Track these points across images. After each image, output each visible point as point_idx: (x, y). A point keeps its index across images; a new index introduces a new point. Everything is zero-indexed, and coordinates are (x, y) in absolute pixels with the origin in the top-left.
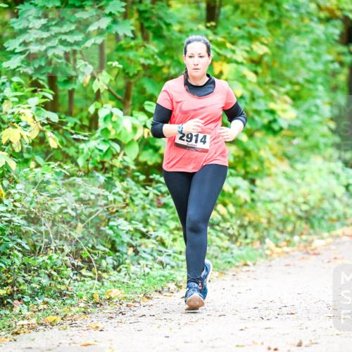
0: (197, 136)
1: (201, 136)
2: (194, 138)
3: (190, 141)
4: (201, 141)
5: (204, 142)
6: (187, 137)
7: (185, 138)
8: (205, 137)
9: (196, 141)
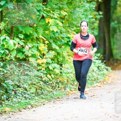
0: (84, 50)
1: (85, 50)
2: (83, 51)
3: (82, 52)
4: (85, 52)
5: (86, 52)
6: (81, 50)
7: (81, 51)
8: (86, 51)
9: (84, 52)
